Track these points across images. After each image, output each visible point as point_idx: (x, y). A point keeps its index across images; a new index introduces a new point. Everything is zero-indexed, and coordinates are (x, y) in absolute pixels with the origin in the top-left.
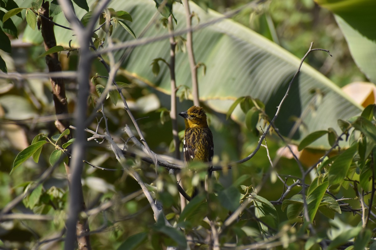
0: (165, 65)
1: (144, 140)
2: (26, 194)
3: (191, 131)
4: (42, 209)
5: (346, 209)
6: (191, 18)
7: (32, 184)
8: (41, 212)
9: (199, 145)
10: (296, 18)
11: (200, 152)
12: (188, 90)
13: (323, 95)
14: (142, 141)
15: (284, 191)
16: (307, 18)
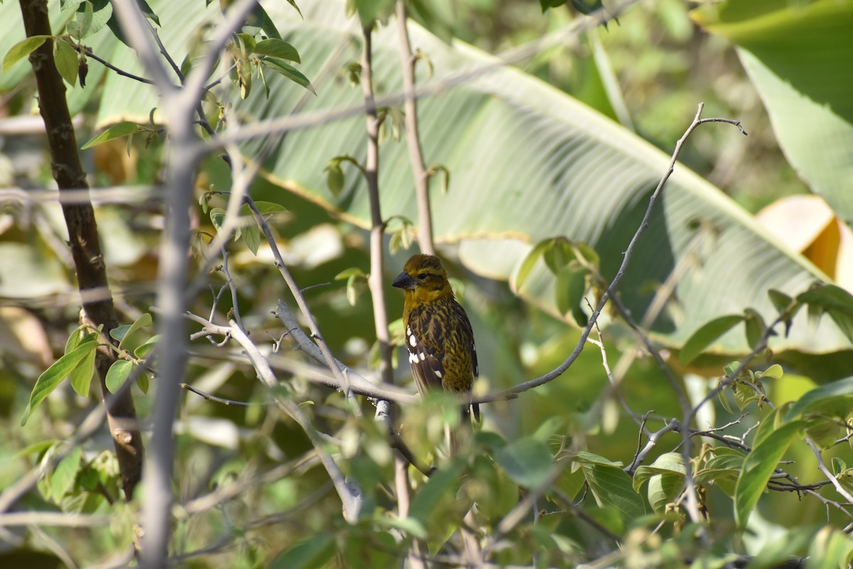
0: (356, 171)
1: (319, 336)
2: (44, 470)
3: (427, 312)
4: (82, 503)
5: (781, 484)
6: (414, 63)
7: (57, 447)
8: (79, 509)
9: (451, 345)
10: (651, 63)
11: (455, 361)
12: (409, 227)
13: (718, 231)
14: (315, 339)
15: (640, 446)
16: (675, 62)
